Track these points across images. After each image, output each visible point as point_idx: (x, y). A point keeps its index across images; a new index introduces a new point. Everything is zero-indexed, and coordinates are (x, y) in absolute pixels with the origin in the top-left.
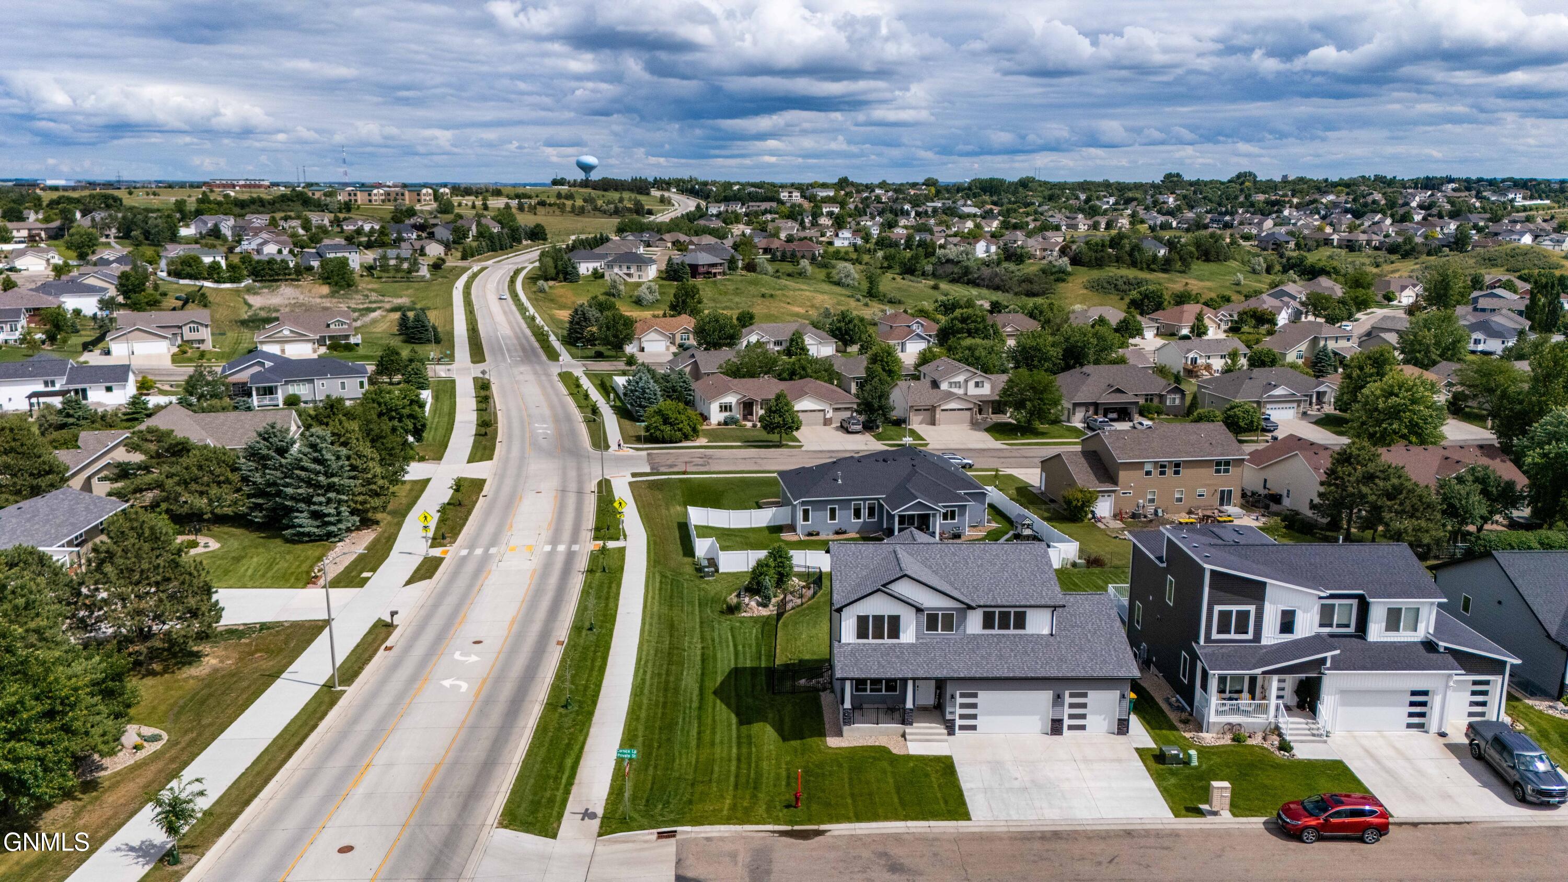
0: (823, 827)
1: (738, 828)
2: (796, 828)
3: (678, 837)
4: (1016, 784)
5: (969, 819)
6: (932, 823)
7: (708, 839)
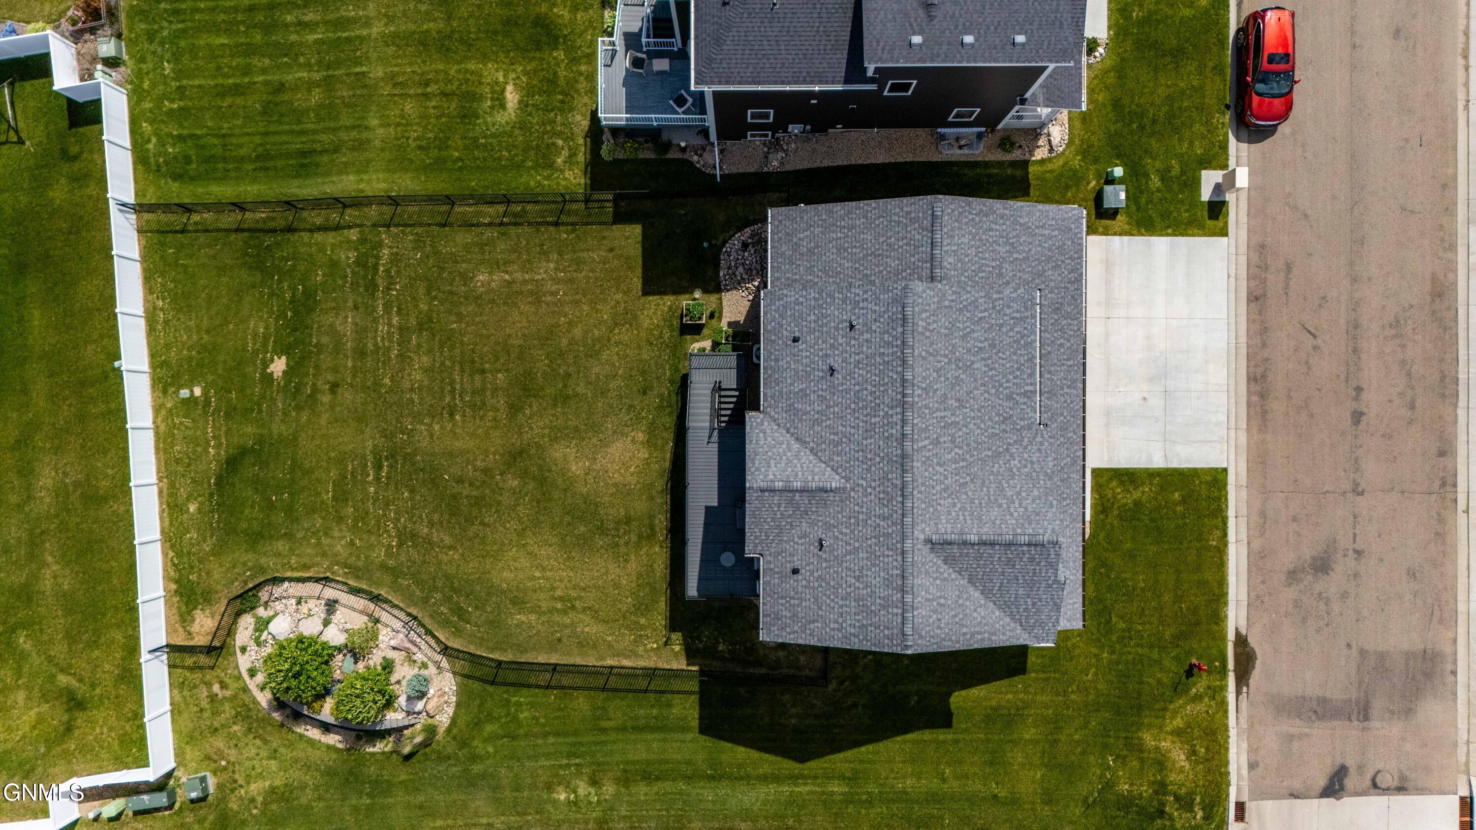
0: (1231, 636)
1: (1233, 732)
2: (1231, 665)
3: (1245, 798)
4: (1156, 402)
5: (1225, 470)
6: (1231, 513)
7: (1252, 766)
